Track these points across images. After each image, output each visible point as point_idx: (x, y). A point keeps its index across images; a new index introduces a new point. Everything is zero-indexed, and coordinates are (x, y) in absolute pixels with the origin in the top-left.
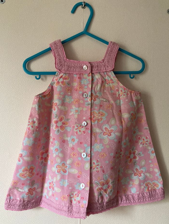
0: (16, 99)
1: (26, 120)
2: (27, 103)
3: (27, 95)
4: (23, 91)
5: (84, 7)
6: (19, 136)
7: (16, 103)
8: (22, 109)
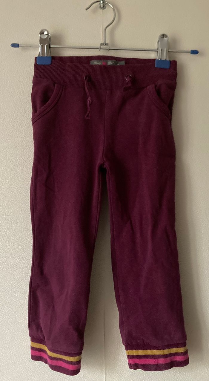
0: (10, 144)
1: (24, 173)
2: (25, 150)
3: (24, 138)
4: (19, 133)
5: (103, 7)
6: (15, 197)
7: (10, 150)
8: (18, 158)
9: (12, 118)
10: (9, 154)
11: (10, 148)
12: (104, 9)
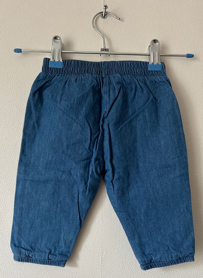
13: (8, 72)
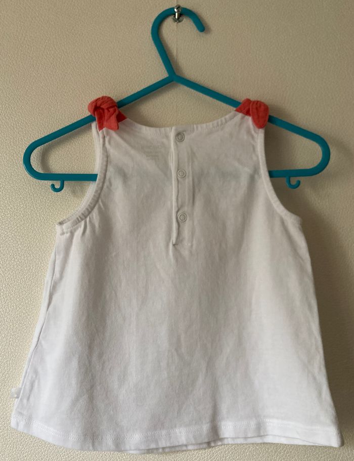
9: (25, 199)
10: (18, 261)
11: (19, 249)
12: (179, 22)
13: (14, 124)
